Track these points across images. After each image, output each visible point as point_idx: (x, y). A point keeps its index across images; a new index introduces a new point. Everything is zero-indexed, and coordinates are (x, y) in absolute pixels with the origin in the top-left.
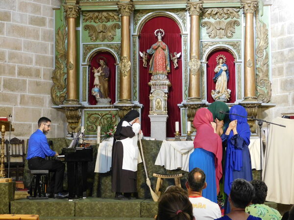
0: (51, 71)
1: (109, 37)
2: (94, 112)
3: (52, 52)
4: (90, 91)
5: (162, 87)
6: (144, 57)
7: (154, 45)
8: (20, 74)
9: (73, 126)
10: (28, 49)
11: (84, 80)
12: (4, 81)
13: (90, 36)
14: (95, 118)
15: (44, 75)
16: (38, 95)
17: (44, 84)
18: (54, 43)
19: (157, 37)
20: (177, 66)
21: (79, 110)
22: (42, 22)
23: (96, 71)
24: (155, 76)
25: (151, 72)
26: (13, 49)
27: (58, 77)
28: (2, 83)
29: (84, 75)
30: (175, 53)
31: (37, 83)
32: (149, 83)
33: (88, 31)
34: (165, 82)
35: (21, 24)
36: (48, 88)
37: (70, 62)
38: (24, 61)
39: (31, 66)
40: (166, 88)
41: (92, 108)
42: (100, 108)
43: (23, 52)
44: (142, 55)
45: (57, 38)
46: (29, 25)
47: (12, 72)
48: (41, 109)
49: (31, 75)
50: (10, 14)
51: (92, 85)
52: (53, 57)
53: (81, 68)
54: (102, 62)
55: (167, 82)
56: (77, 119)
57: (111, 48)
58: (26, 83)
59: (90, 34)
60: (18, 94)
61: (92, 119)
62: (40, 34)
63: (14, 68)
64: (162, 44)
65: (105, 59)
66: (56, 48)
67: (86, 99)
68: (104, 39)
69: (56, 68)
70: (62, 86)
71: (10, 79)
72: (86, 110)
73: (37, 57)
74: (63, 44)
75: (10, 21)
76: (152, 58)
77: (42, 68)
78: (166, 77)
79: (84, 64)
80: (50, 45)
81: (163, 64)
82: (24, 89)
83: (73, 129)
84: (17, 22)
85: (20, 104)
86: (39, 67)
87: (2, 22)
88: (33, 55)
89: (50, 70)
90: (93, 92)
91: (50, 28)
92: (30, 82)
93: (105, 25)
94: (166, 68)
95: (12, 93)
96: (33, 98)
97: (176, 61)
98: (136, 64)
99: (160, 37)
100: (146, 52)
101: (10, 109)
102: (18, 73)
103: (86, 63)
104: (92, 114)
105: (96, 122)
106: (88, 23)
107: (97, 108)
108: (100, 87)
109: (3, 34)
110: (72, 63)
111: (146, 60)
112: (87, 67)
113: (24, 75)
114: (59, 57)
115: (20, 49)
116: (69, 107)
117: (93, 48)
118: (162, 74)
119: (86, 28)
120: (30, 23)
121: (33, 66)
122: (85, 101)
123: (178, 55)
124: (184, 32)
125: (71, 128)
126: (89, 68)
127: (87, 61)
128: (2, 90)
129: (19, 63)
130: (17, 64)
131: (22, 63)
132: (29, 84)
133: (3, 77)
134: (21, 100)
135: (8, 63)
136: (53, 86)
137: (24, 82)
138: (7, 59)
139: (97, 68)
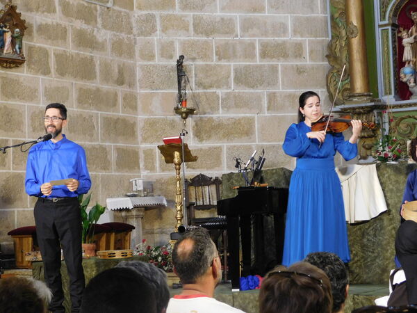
0: (326, 44)
2: (407, 114)
3: (324, 9)
4: (397, 74)
8: (264, 55)
9: (368, 142)
10: (277, 9)
11: (386, 53)
12: (236, 70)
14: (408, 125)
15: (311, 52)
17: (313, 69)
21: (375, 112)
23: (404, 34)
26: (249, 11)
27: (338, 54)
28: (232, 75)
29: (385, 43)
31: (298, 69)
36: (321, 76)
37: (351, 23)
38: (270, 32)
39: (285, 39)
41: (401, 106)
42: (415, 104)
43: (267, 14)
47: (249, 54)
49: (285, 56)
51: (400, 64)
52: (327, 17)
53: (378, 32)
54: (415, 16)
56: (373, 131)
58: (277, 71)
60: (263, 92)
61: (402, 126)
63: (252, 45)
67: (390, 89)
69: (332, 36)
71: (247, 67)
72: (390, 110)
73: (297, 19)
77: (307, 41)
79: (382, 23)
82: (273, 83)
83: (368, 149)
85: (268, 109)
86: (300, 39)
88: (288, 19)
89: (322, 42)
90: (402, 75)
92: (282, 66)
95: (252, 91)
101: (250, 122)
102: (260, 54)
103: (386, 22)
104: (403, 119)
105: (410, 133)
107: (410, 105)
108: (415, 65)
110: (355, 24)
112: (390, 28)
113: (272, 57)
114: (336, 15)
115: (261, 10)
116: (354, 109)
121: (290, 38)
122: (390, 93)
125: (364, 147)
126: (392, 29)
127: (389, 17)
128: (233, 88)
129: (262, 35)
130: (257, 39)
131: (266, 36)
132: (282, 71)
133: (233, 64)
134: (269, 102)
135: (240, 37)
136: (330, 71)
137: (274, 69)
138: (238, 30)
139: (407, 28)
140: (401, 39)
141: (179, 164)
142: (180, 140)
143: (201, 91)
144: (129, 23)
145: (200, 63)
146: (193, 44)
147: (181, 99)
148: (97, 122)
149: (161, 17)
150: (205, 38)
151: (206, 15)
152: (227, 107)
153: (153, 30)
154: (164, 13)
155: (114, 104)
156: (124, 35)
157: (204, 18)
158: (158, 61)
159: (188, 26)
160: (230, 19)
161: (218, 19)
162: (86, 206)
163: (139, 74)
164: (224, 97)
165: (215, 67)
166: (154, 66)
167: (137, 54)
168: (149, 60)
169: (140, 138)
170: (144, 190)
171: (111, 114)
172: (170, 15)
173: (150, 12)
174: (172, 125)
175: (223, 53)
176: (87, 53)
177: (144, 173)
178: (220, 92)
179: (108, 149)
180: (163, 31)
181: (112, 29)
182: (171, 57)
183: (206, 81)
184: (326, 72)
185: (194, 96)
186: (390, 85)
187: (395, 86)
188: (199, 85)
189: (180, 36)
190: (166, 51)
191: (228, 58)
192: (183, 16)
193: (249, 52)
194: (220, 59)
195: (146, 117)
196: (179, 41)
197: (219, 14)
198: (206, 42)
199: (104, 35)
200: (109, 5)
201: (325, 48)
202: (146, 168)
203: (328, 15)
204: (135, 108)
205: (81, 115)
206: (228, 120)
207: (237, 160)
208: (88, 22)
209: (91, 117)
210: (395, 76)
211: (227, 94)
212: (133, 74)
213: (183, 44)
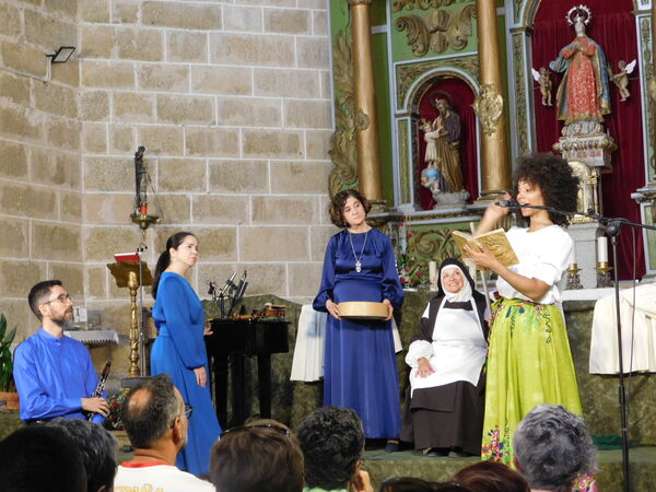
0: (328, 137)
1: (456, 42)
2: (429, 228)
3: (327, 91)
4: (418, 177)
5: (588, 151)
6: (542, 82)
7: (565, 49)
8: (249, 149)
10: (266, 90)
11: (403, 150)
12: (212, 168)
13: (410, 44)
14: (431, 242)
15: (310, 146)
16: (297, 196)
17: (312, 168)
18: (331, 70)
19: (573, 27)
20: (628, 95)
21: (390, 224)
22: (298, 22)
23: (427, 127)
24: (570, 128)
25: (561, 118)
26: (230, 92)
27: (344, 150)
28: (208, 174)
29: (402, 138)
30: (621, 64)
31: (292, 167)
32: (556, 146)
33: (405, 32)
34: (595, 138)
35: (247, 33)
36: (322, 178)
37: (361, 111)
38: (257, 119)
39: (275, 128)
40: (599, 155)
41: (422, 218)
42: (440, 216)
43: (254, 97)
44: (536, 75)
45: (336, 56)
46: (264, 33)
47: (229, 147)
48: (306, 229)
49: (276, 150)
50: (220, 12)
51: (421, 164)
52: (330, 103)
53: (394, 123)
54: (440, 104)
55: (601, 139)
57: (463, 67)
58: (266, 169)
59: (412, 37)
60: (247, 196)
61: (424, 243)
62: (296, 50)
63: (234, 136)
64: (585, 44)
65: (449, 96)
66: (335, 81)
67: (409, 196)
68: (444, 46)
69: (337, 127)
70: (352, 170)
71: (226, 164)
72: (409, 223)
73: (292, 105)
74: (349, 69)
75: (219, 27)
76: (563, 83)
77: (304, 132)
78: (599, 127)
79: (399, 112)
80: (320, 74)
81: (590, 94)
82: (259, 184)
84: (238, 28)
85: (254, 218)
86: (295, 129)
87: (201, 31)
88: (280, 103)
89: (324, 134)
90: (424, 179)
91: (319, 34)
92: (276, 166)
93: (444, 12)
94: (598, 102)
95: (232, 194)
96: (284, 204)
97: (623, 84)
98: (524, 101)
99: (579, 28)
100: (548, 68)
101: (230, 234)
102: (244, 147)
103: (405, 111)
104: (424, 234)
105: (434, 251)
106: (405, 12)
107: (434, 217)
108: (440, 166)
109: (204, 59)
110: (365, 112)
111: (547, 89)
112: (409, 118)
113: (260, 152)
114: (342, 101)
115: (247, 90)
117: (420, 73)
118: (588, 120)
119: (402, 24)
120: (267, 29)
121: (282, 127)
122: (409, 202)
123: (630, 68)
124: (641, 7)
126: (412, 121)
127: (409, 105)
128: (209, 191)
129: (247, 123)
130: (240, 127)
131: (252, 124)
132: (273, 171)
133: (208, 159)
134: (255, 210)
135: (219, 125)
136: (334, 172)
137: (262, 167)
138: (216, 116)
139: (431, 119)
140: (422, 133)
141: (136, 289)
142: (137, 257)
143: (166, 193)
144: (73, 103)
145: (165, 156)
146: (156, 132)
147: (140, 203)
148: (28, 233)
149: (115, 96)
150: (172, 125)
151: (174, 95)
152: (200, 215)
153: (104, 113)
154: (119, 91)
155: (51, 208)
156: (65, 119)
157: (172, 98)
158: (110, 153)
159: (151, 108)
160: (206, 102)
161: (189, 101)
162: (10, 342)
163: (84, 170)
164: (197, 201)
165: (185, 163)
166: (104, 160)
167: (83, 142)
168: (98, 152)
169: (84, 254)
170: (89, 321)
171: (46, 221)
172: (127, 94)
173: (101, 90)
174: (128, 237)
175: (198, 145)
176: (15, 141)
177: (89, 300)
178: (192, 195)
179: (41, 268)
180: (117, 114)
181: (49, 109)
182: (127, 148)
183: (174, 181)
184: (329, 173)
185: (157, 200)
186: (409, 191)
187: (415, 192)
188: (165, 185)
189: (140, 121)
190: (121, 139)
191: (202, 152)
192: (143, 96)
193: (229, 144)
194: (191, 153)
195: (92, 226)
196: (139, 128)
197: (191, 94)
198: (174, 130)
199: (38, 117)
200: (46, 78)
201: (328, 141)
202: (92, 292)
203: (332, 100)
204: (78, 214)
205: (5, 222)
206: (201, 231)
207: (211, 284)
208: (17, 100)
209: (19, 224)
210: (415, 179)
211: (200, 197)
212: (76, 170)
213: (143, 132)
